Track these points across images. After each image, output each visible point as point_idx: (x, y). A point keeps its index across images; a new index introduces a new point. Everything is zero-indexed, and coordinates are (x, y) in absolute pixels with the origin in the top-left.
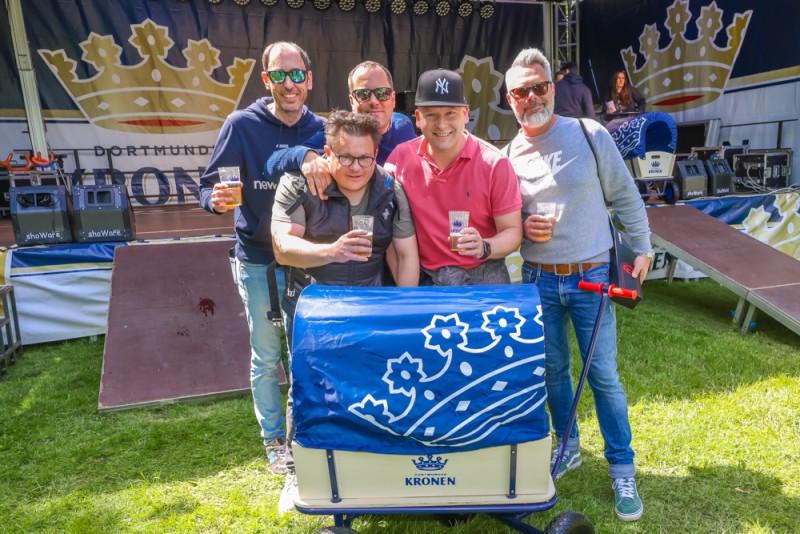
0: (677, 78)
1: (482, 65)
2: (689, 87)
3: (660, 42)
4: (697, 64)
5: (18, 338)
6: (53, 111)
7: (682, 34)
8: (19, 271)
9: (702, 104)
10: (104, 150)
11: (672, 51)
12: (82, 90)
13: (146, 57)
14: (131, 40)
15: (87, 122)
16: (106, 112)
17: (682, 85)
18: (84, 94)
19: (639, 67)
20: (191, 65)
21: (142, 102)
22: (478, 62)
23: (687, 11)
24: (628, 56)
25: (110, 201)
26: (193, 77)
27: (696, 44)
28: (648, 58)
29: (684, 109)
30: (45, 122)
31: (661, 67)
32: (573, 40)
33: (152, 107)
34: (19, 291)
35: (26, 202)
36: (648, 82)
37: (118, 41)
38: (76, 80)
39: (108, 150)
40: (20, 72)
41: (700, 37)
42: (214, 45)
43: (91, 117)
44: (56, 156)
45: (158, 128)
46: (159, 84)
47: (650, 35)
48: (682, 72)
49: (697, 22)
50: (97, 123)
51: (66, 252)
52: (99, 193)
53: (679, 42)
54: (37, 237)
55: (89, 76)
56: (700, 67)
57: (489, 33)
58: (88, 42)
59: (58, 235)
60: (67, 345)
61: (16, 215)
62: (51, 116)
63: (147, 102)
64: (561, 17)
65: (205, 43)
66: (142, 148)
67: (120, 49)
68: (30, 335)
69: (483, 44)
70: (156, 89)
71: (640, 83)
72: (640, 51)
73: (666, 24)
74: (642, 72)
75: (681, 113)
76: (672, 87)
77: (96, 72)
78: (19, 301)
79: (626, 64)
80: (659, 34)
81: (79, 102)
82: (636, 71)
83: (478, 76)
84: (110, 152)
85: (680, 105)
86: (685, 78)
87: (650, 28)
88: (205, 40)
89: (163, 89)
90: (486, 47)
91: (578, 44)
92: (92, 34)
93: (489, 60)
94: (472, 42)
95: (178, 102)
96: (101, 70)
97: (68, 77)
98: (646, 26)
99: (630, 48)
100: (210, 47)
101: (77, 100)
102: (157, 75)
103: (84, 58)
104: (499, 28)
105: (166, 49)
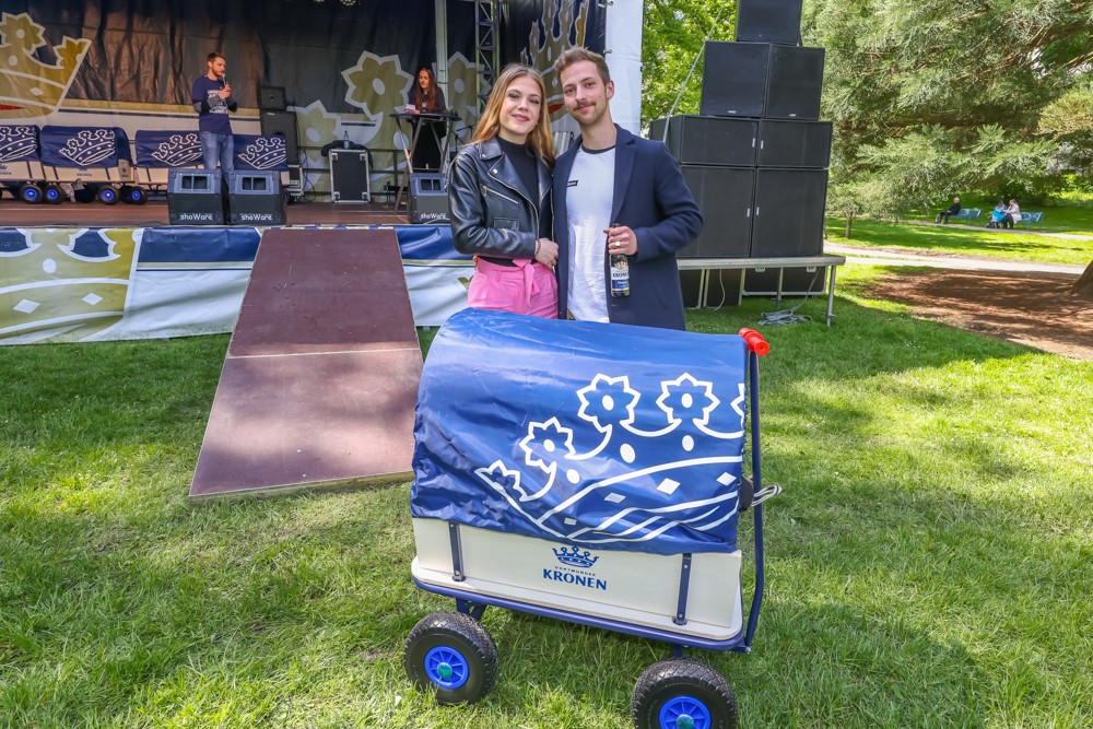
1: (386, 64)
20: (6, 41)
22: (380, 60)
26: (9, 55)
83: (381, 76)
100: (32, 23)
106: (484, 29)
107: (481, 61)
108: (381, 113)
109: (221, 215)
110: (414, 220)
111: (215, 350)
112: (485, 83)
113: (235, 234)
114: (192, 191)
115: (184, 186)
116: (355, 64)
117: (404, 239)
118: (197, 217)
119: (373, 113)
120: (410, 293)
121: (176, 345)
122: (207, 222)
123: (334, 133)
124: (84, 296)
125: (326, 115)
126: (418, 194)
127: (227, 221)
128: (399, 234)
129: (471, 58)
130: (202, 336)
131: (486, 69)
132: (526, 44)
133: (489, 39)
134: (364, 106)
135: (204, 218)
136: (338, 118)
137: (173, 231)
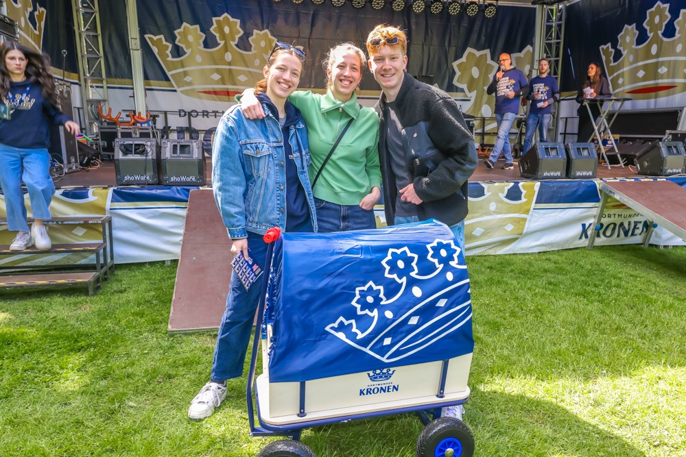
0: (652, 71)
1: (481, 56)
2: (662, 78)
3: (637, 40)
4: (672, 58)
5: (112, 258)
6: (152, 82)
7: (660, 33)
8: (117, 205)
9: (674, 94)
10: (185, 113)
11: (649, 48)
12: (173, 66)
13: (222, 43)
14: (212, 29)
15: (175, 91)
16: (190, 84)
17: (656, 76)
18: (176, 69)
19: (615, 60)
20: (254, 49)
21: (216, 77)
22: (478, 54)
23: (667, 13)
24: (606, 52)
25: (189, 153)
26: (255, 59)
27: (673, 41)
28: (625, 53)
29: (656, 97)
30: (146, 89)
31: (636, 61)
32: (558, 38)
33: (223, 81)
34: (116, 221)
35: (127, 150)
36: (623, 72)
37: (202, 30)
38: (170, 58)
39: (189, 112)
40: (131, 51)
41: (677, 35)
42: (273, 35)
43: (179, 87)
44: (151, 116)
45: (225, 97)
46: (229, 64)
47: (628, 34)
48: (657, 65)
49: (675, 23)
50: (182, 92)
51: (153, 192)
52: (181, 146)
53: (656, 40)
54: (132, 178)
55: (179, 56)
56: (675, 61)
57: (489, 30)
58: (181, 30)
59: (148, 178)
60: (148, 266)
61: (118, 160)
62: (150, 86)
63: (220, 77)
64: (549, 18)
65: (266, 33)
66: (213, 112)
67: (204, 36)
68: (121, 256)
69: (483, 38)
70: (227, 67)
71: (615, 74)
72: (618, 47)
73: (644, 24)
74: (619, 64)
75: (653, 101)
76: (645, 78)
77: (185, 53)
78: (116, 229)
79: (604, 58)
80: (637, 32)
81: (172, 75)
82: (612, 64)
83: (477, 65)
84: (190, 114)
85: (653, 94)
86: (659, 71)
87: (630, 27)
88: (267, 31)
89: (233, 67)
90: (485, 42)
91: (562, 41)
92: (185, 24)
93: (487, 52)
94: (474, 37)
95: (242, 78)
96: (188, 51)
97: (164, 56)
98: (626, 26)
99: (609, 44)
100: (270, 36)
101: (169, 74)
102: (228, 57)
103: (177, 42)
104: (497, 27)
105: (237, 37)
109: (565, 172)
116: (461, 57)
119: (470, 91)
124: (505, 225)
135: (556, 174)
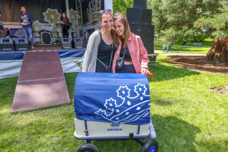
2: (95, 19)
4: (96, 12)
11: (93, 9)
28: (90, 11)
31: (92, 13)
41: (96, 5)
53: (93, 6)
71: (89, 18)
73: (91, 1)
80: (91, 4)
82: (89, 14)
106: (78, 3)
107: (78, 11)
108: (54, 23)
109: (14, 49)
110: (62, 49)
111: (14, 81)
112: (79, 16)
113: (17, 53)
114: (5, 43)
115: (3, 42)
116: (46, 11)
117: (60, 53)
118: (7, 49)
119: (51, 23)
120: (62, 65)
121: (4, 80)
122: (10, 51)
123: (42, 28)
125: (40, 24)
126: (63, 42)
127: (15, 50)
128: (59, 52)
129: (75, 10)
130: (11, 78)
131: (79, 13)
132: (88, 7)
133: (79, 5)
134: (49, 21)
135: (9, 49)
136: (43, 24)
137: (1, 53)
